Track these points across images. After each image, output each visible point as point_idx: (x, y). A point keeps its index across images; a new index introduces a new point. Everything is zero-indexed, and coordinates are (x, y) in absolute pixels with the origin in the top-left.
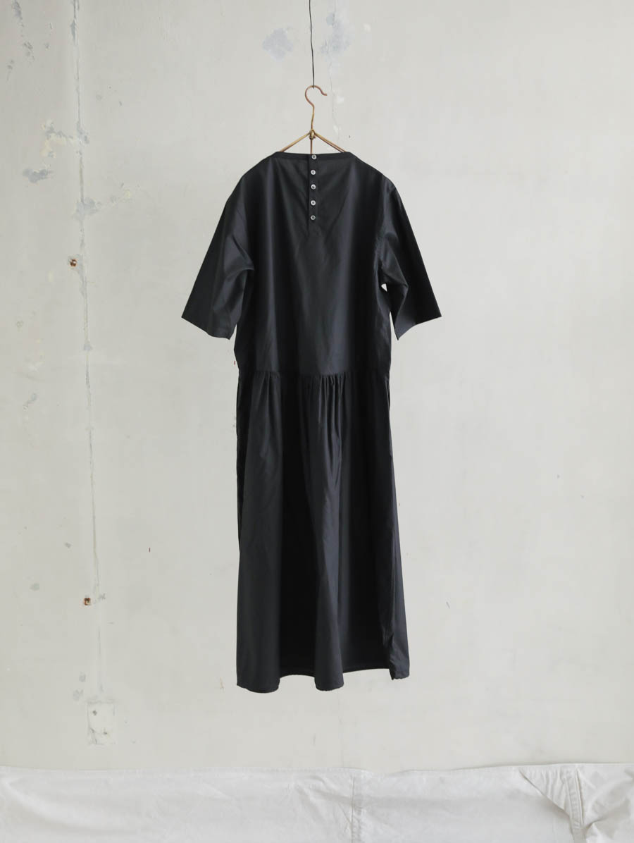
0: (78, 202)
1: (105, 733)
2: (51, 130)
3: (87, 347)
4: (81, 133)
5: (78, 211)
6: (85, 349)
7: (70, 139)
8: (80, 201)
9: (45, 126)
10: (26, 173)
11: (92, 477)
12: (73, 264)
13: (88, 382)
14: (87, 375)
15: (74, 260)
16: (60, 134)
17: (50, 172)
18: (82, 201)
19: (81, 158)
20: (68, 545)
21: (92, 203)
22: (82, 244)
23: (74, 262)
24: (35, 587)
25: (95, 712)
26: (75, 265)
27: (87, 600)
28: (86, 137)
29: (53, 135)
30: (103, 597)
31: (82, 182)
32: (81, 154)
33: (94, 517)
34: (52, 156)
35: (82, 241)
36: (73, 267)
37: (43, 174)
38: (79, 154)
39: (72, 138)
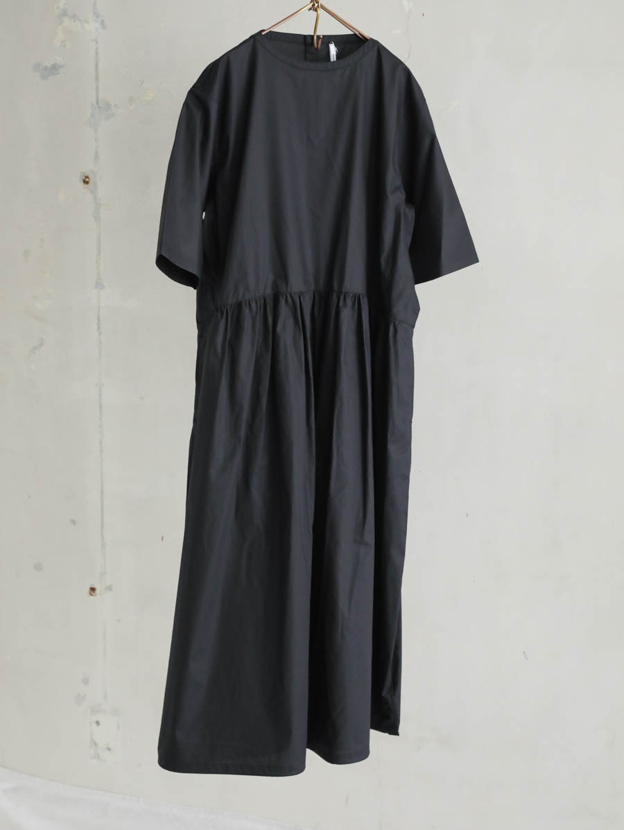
0: (92, 105)
1: (109, 749)
2: (65, 13)
3: (99, 285)
4: (97, 17)
5: (92, 115)
6: (96, 287)
7: (85, 24)
8: (95, 103)
9: (58, 8)
10: (37, 67)
11: (101, 443)
12: (86, 182)
13: (99, 328)
14: (99, 320)
15: (87, 177)
16: (74, 17)
17: (63, 66)
18: (97, 103)
19: (97, 48)
20: (74, 522)
21: (108, 105)
22: (96, 157)
23: (87, 180)
24: (38, 567)
25: (98, 723)
26: (87, 183)
27: (93, 589)
28: (103, 21)
29: (65, 19)
30: (109, 588)
31: (97, 79)
32: (97, 42)
33: (102, 493)
34: (65, 46)
35: (97, 153)
36: (86, 185)
37: (55, 68)
38: (94, 43)
39: (87, 22)
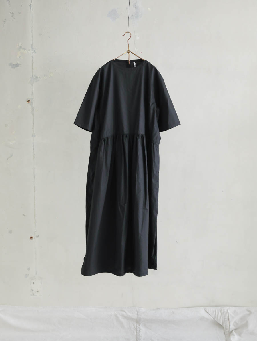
0: (31, 76)
1: (38, 291)
2: (21, 48)
3: (33, 135)
4: (33, 49)
5: (31, 80)
6: (32, 136)
7: (28, 51)
8: (32, 76)
9: (18, 46)
10: (10, 64)
11: (34, 188)
12: (28, 102)
13: (33, 149)
14: (33, 147)
15: (29, 100)
16: (24, 49)
17: (20, 64)
18: (33, 76)
19: (33, 59)
20: (24, 215)
21: (37, 77)
22: (32, 94)
23: (29, 101)
24: (10, 232)
25: (33, 283)
26: (29, 102)
27: (31, 237)
28: (35, 51)
29: (21, 49)
30: (38, 236)
31: (33, 69)
32: (33, 57)
33: (35, 204)
34: (21, 58)
35: (32, 92)
36: (28, 103)
37: (17, 65)
38: (32, 57)
39: (29, 51)
